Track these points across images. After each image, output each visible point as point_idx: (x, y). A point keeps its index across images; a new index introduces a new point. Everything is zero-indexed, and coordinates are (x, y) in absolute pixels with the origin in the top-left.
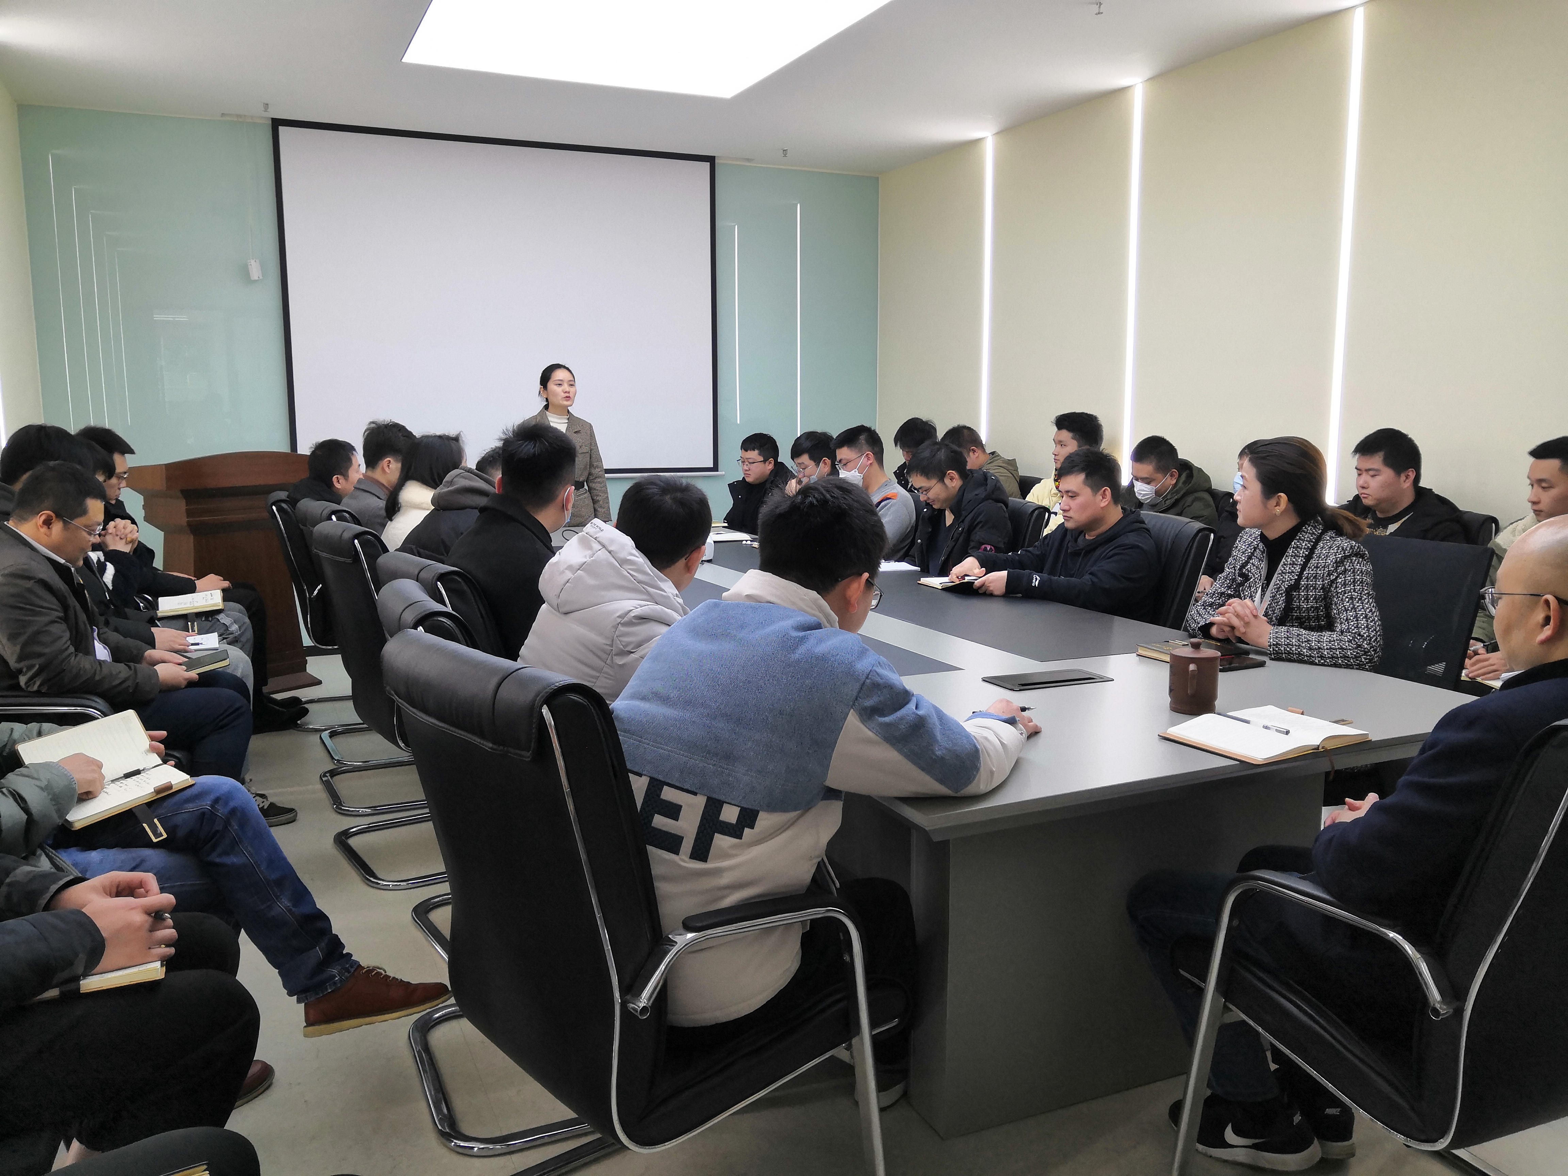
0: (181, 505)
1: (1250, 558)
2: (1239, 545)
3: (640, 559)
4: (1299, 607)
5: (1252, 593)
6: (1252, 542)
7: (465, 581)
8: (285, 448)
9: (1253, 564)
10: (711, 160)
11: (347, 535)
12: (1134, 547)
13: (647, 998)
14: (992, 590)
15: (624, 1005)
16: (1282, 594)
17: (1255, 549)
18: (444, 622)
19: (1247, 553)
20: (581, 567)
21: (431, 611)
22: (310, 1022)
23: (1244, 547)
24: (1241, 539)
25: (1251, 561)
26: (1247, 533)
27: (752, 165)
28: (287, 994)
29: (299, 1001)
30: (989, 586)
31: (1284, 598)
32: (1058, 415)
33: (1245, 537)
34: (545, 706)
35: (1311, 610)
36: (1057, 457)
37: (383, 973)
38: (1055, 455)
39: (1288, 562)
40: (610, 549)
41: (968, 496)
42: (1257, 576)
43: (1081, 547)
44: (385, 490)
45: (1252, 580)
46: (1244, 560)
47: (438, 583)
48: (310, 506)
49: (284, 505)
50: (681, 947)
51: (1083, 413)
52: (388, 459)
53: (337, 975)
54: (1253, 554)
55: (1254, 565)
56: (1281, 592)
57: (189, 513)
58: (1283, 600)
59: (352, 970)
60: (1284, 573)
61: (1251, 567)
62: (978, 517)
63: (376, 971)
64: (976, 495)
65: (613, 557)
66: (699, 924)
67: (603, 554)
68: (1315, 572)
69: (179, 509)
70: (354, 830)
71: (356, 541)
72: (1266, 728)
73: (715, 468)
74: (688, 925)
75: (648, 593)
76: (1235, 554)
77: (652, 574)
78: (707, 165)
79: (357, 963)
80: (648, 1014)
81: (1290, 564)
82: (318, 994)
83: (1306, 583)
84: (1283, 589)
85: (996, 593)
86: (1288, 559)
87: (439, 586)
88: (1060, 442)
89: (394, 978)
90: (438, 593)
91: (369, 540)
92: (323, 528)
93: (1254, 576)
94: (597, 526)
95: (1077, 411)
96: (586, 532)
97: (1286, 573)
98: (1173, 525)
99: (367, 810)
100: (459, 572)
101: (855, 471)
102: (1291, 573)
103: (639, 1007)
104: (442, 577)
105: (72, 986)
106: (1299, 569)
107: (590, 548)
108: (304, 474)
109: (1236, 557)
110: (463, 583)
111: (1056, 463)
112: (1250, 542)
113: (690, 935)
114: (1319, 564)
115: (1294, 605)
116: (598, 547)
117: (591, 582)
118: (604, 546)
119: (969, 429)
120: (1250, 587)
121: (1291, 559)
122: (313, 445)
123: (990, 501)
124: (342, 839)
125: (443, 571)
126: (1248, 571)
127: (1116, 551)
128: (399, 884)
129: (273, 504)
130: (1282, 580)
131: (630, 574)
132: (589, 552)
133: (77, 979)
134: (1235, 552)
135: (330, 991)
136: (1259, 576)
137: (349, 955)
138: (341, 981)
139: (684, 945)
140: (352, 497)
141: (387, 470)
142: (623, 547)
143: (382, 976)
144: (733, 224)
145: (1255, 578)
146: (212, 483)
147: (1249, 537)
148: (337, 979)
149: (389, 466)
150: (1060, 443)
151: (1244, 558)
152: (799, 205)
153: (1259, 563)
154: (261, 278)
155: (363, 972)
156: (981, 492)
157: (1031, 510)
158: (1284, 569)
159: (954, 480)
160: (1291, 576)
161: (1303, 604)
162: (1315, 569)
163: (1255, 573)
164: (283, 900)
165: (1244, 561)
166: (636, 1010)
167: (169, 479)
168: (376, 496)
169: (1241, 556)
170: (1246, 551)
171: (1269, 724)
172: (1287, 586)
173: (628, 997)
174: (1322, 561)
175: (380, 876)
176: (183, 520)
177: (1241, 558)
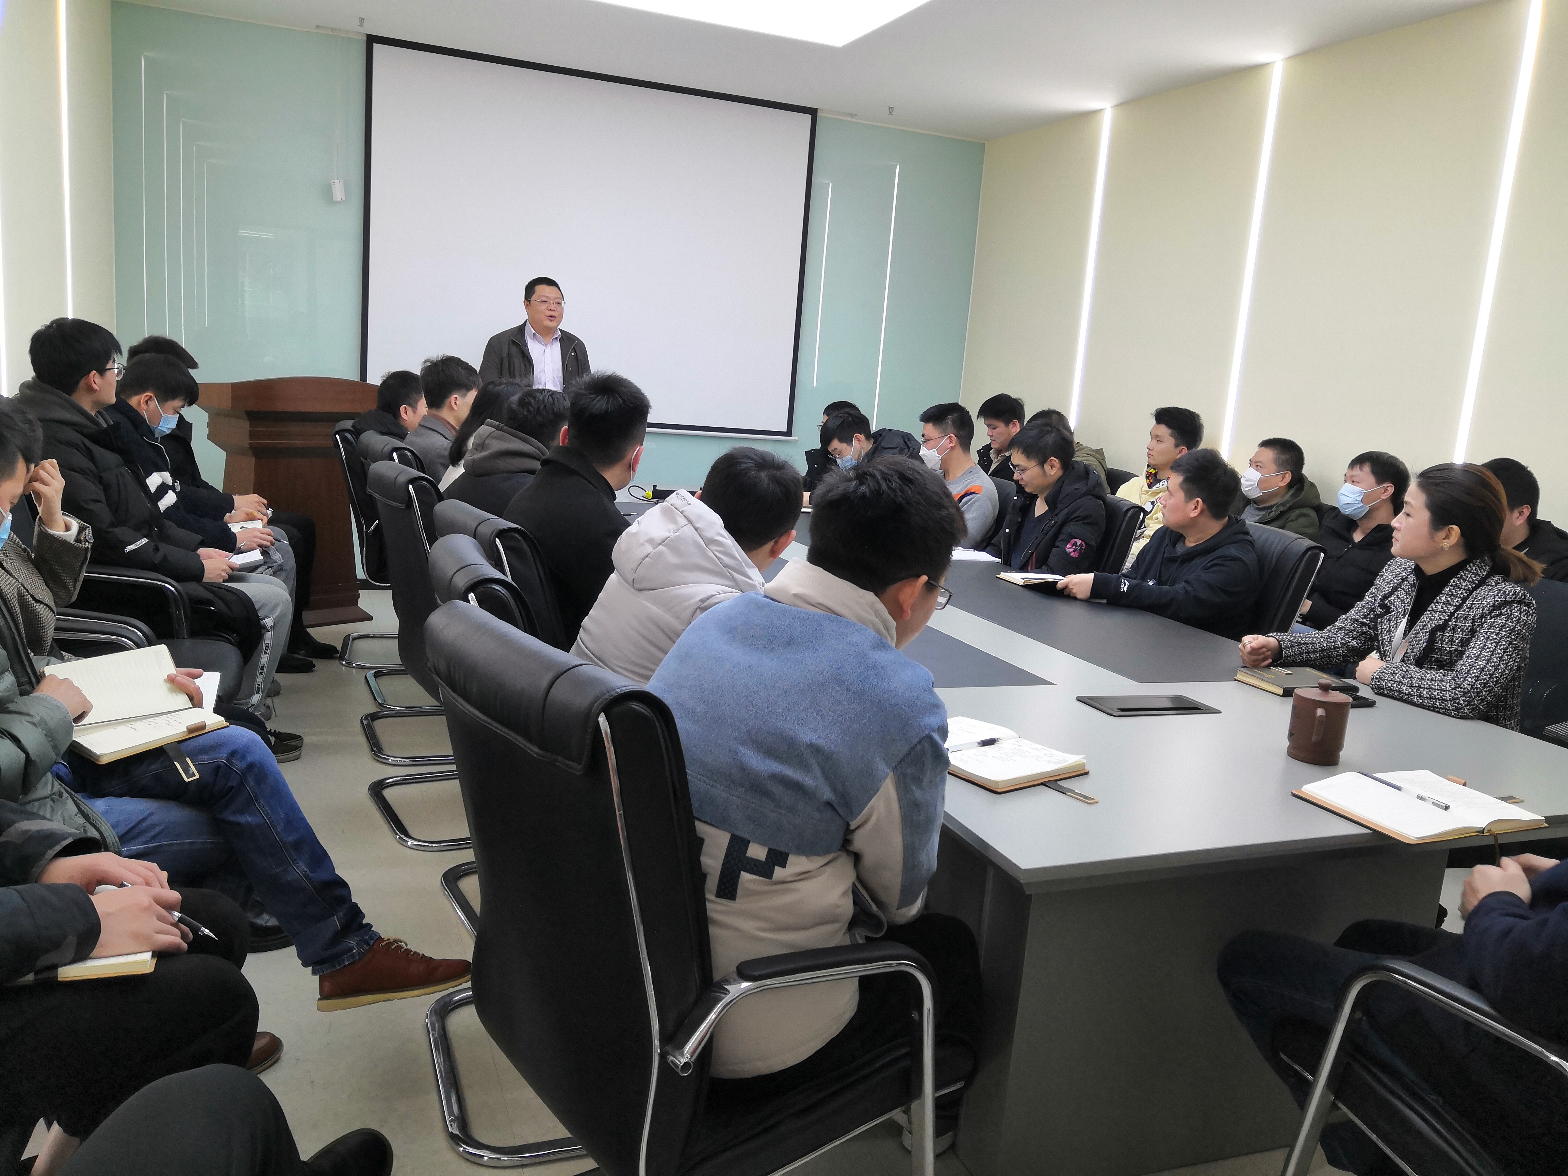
0: (245, 425)
1: (1395, 589)
2: (1386, 574)
3: (729, 541)
4: (1440, 649)
5: (1391, 627)
6: (1400, 573)
7: (525, 540)
8: (355, 376)
9: (1397, 596)
10: (813, 112)
11: (402, 479)
12: (1235, 559)
13: (690, 1052)
14: (1075, 593)
15: (663, 1056)
16: (1426, 632)
17: (1403, 580)
18: (498, 590)
19: (1392, 584)
20: (662, 542)
21: (486, 577)
22: (325, 996)
23: (1390, 577)
24: (1388, 568)
25: (1396, 593)
26: (1396, 562)
27: (855, 120)
28: (302, 964)
29: (314, 973)
30: (1072, 589)
31: (1427, 637)
32: (1159, 407)
33: (1394, 566)
34: (602, 714)
35: (1454, 653)
36: (1150, 452)
37: (404, 946)
38: (1149, 449)
39: (1441, 600)
40: (697, 525)
41: (1068, 489)
42: (1400, 610)
43: (1179, 554)
44: (452, 430)
45: (1393, 613)
46: (1388, 590)
47: (497, 539)
48: (374, 440)
49: (348, 436)
50: (735, 997)
51: (1186, 409)
52: (455, 396)
53: (355, 947)
54: (1399, 585)
55: (1399, 598)
56: (1426, 630)
57: (252, 435)
58: (1426, 639)
59: (371, 942)
60: (1434, 611)
61: (1395, 599)
62: (1075, 511)
63: (396, 944)
64: (1076, 489)
65: (700, 535)
66: (757, 973)
67: (689, 530)
68: (1467, 613)
69: (241, 430)
70: (390, 780)
71: (410, 487)
72: (1421, 798)
73: (789, 433)
74: (745, 971)
75: (734, 579)
76: (1378, 582)
77: (740, 559)
78: (809, 117)
79: (377, 934)
80: (690, 1071)
81: (1444, 603)
82: (334, 966)
83: (1454, 623)
84: (1429, 628)
85: (1079, 596)
86: (1443, 597)
87: (497, 543)
88: (1157, 436)
89: (415, 952)
90: (496, 551)
91: (425, 486)
92: (379, 467)
93: (1397, 609)
94: (684, 499)
95: (1179, 407)
96: (672, 503)
97: (1437, 611)
98: (1280, 540)
99: (405, 760)
100: (522, 531)
101: (934, 451)
102: (1443, 612)
103: (681, 1063)
104: (502, 534)
105: (46, 975)
106: (1452, 610)
107: (674, 521)
108: (371, 405)
109: (1379, 586)
110: (523, 542)
111: (1149, 457)
112: (1398, 573)
113: (745, 985)
114: (1474, 605)
115: (1436, 646)
116: (685, 522)
117: (673, 559)
118: (690, 522)
119: (1058, 413)
120: (1390, 620)
121: (1446, 597)
122: (385, 373)
123: (1090, 497)
124: (377, 789)
125: (502, 528)
126: (1391, 603)
127: (1214, 562)
128: (430, 845)
129: (338, 433)
130: (1430, 618)
131: (716, 556)
132: (672, 527)
133: (55, 967)
134: (1380, 581)
135: (347, 963)
136: (1402, 610)
137: (369, 926)
138: (359, 954)
139: (738, 994)
140: (416, 434)
141: (455, 407)
142: (712, 524)
143: (403, 949)
144: (827, 182)
145: (1398, 612)
146: (282, 406)
147: (1398, 567)
148: (354, 951)
149: (456, 403)
150: (1156, 438)
151: (1388, 589)
152: (898, 168)
153: (1405, 597)
154: (344, 199)
155: (383, 944)
156: (1081, 487)
157: (1125, 509)
158: (1436, 607)
159: (1055, 468)
160: (1441, 616)
161: (1446, 646)
162: (1467, 610)
163: (1399, 606)
164: (300, 864)
165: (1387, 592)
166: (676, 1066)
167: (235, 398)
168: (441, 434)
169: (1386, 585)
170: (1391, 581)
171: (1425, 795)
172: (1434, 626)
173: (669, 1048)
174: (1477, 603)
175: (412, 834)
176: (246, 442)
177: (1384, 588)
